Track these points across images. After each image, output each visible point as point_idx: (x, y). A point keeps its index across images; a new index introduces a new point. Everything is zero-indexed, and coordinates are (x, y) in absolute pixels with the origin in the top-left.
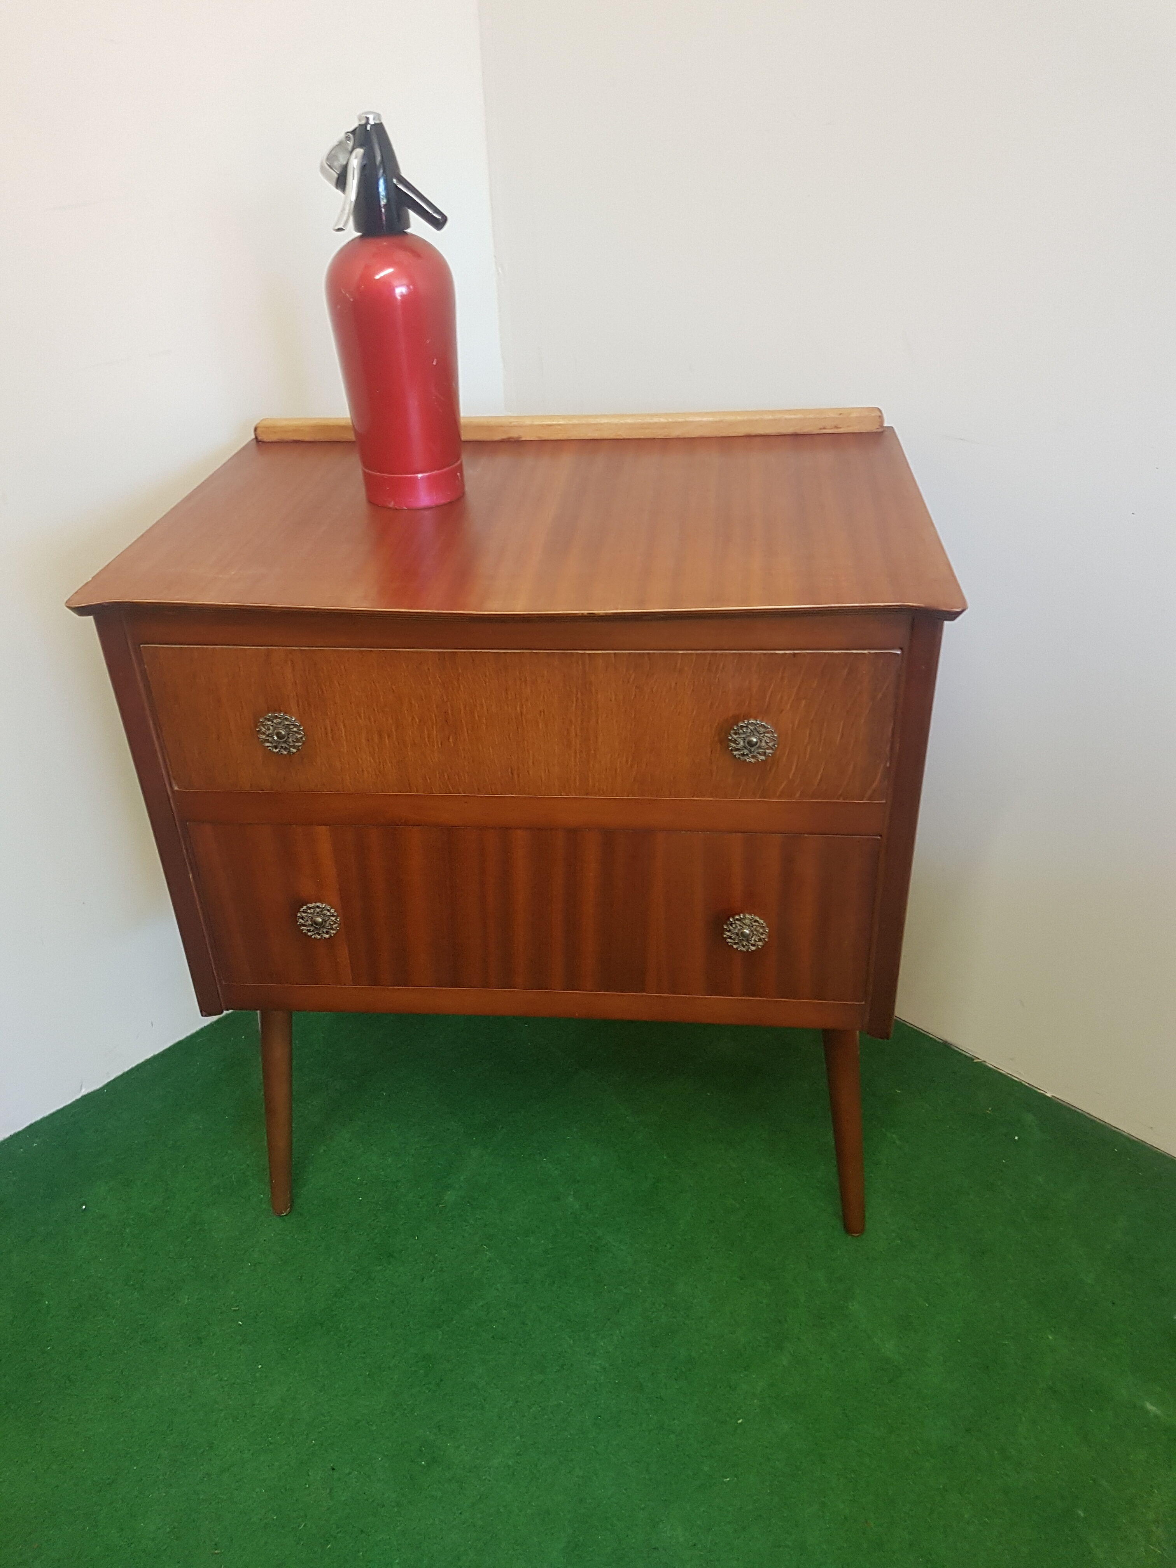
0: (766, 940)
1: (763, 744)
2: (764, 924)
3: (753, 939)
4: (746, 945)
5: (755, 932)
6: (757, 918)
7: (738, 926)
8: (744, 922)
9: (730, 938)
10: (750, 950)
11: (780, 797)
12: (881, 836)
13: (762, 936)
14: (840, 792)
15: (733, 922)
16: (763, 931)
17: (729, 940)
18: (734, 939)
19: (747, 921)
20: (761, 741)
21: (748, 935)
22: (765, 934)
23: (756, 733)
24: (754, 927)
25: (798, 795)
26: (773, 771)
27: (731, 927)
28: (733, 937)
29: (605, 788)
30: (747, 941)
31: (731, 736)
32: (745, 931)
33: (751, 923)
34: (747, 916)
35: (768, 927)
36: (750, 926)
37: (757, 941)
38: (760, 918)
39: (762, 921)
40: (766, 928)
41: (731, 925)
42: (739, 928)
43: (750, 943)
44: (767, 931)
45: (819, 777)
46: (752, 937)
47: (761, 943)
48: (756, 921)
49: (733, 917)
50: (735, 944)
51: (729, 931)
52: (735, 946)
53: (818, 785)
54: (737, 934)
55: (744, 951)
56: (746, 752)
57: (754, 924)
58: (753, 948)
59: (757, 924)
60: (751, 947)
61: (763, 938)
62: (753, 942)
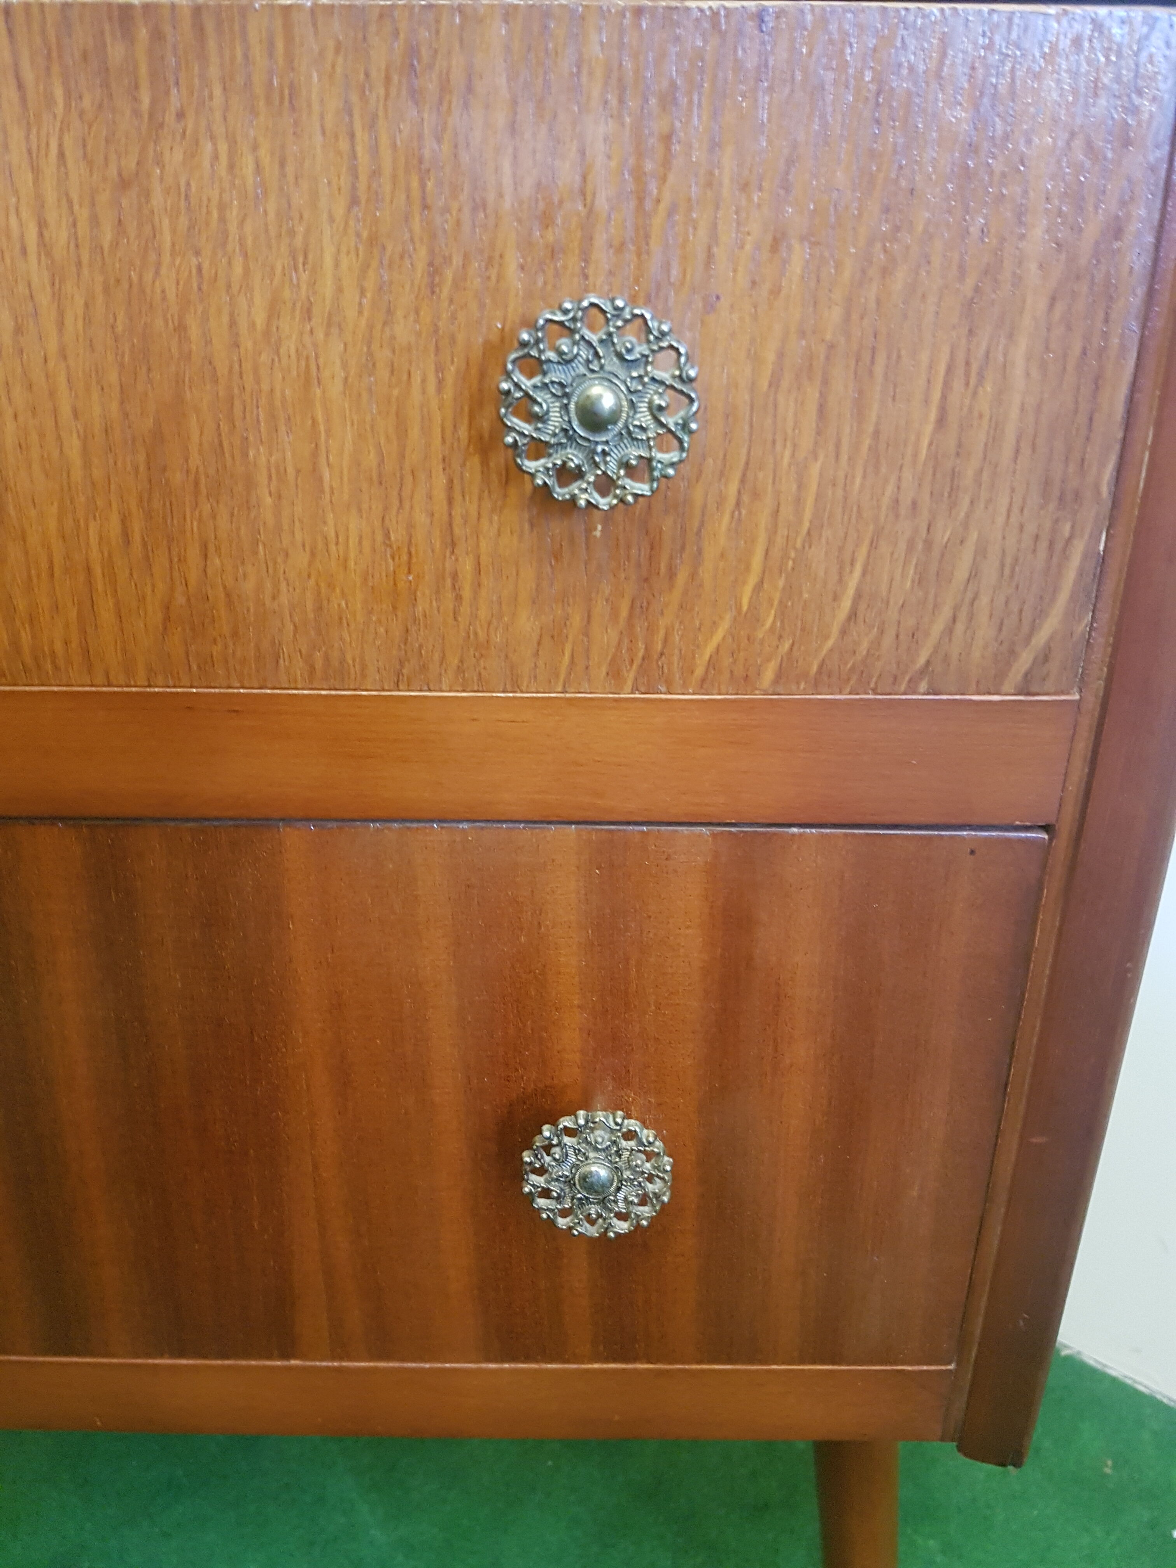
0: (665, 1199)
1: (644, 418)
2: (657, 1143)
3: (621, 1195)
4: (599, 1216)
5: (627, 1174)
6: (633, 1124)
7: (571, 1152)
8: (591, 1138)
9: (546, 1193)
10: (612, 1235)
11: (703, 685)
12: (1046, 828)
13: (650, 1187)
14: (922, 660)
15: (555, 1142)
16: (655, 1168)
17: (541, 1202)
18: (559, 1199)
19: (600, 1137)
20: (632, 405)
21: (604, 1186)
22: (663, 1179)
23: (612, 364)
24: (626, 1154)
25: (769, 674)
26: (682, 577)
27: (548, 1159)
28: (555, 1188)
29: (59, 646)
30: (603, 1202)
31: (508, 375)
32: (594, 1168)
33: (614, 1142)
34: (600, 1116)
35: (669, 1156)
36: (613, 1153)
37: (632, 1202)
38: (645, 1125)
39: (647, 1135)
40: (666, 1158)
41: (548, 1149)
42: (572, 1159)
43: (610, 1211)
44: (668, 1168)
45: (846, 604)
46: (619, 1189)
47: (646, 1211)
48: (630, 1135)
49: (554, 1123)
50: (564, 1213)
51: (541, 1171)
52: (562, 1223)
53: (844, 632)
54: (569, 1182)
55: (591, 1239)
56: (575, 458)
57: (624, 1144)
58: (623, 1227)
59: (632, 1144)
60: (615, 1221)
61: (655, 1194)
62: (621, 1207)
